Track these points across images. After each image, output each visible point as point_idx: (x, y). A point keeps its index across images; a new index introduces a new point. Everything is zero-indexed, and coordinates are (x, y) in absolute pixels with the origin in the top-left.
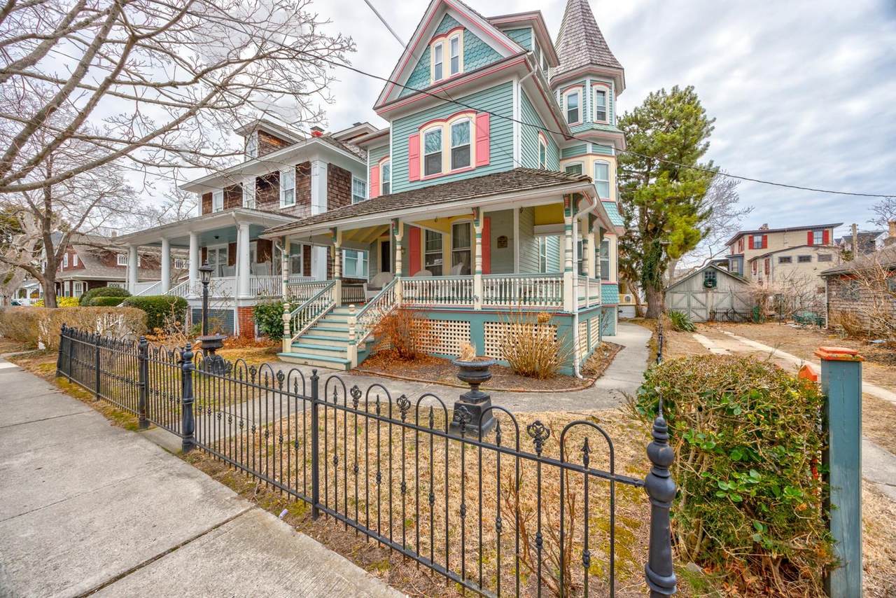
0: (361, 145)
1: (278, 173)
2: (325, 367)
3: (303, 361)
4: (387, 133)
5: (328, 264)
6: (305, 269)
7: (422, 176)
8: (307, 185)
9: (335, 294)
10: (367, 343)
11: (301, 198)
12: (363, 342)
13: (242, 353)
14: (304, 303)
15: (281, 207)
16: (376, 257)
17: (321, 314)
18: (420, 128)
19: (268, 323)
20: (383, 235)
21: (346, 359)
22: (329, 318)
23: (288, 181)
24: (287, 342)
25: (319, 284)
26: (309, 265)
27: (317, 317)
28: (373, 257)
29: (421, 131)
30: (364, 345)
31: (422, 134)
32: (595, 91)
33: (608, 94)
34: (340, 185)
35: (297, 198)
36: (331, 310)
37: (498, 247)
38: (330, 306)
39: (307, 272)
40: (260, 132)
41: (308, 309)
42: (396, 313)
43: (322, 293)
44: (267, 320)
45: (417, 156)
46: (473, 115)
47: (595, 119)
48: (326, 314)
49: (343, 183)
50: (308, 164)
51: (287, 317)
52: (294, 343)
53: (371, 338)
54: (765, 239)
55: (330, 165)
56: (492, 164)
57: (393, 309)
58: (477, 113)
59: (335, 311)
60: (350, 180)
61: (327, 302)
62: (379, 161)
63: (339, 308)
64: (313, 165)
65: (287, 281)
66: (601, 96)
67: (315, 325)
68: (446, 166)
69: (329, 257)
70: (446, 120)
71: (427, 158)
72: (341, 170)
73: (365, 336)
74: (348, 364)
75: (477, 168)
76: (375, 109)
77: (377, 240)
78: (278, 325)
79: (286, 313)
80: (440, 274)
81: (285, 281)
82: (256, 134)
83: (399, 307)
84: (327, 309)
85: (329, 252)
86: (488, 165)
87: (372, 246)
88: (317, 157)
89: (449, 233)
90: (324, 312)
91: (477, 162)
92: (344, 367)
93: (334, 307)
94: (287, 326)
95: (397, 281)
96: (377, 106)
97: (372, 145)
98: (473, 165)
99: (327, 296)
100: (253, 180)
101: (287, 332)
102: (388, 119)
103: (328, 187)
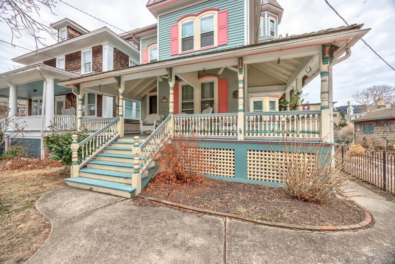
0: (136, 35)
1: (80, 52)
2: (110, 194)
3: (88, 187)
4: (155, 27)
5: (114, 110)
6: (98, 112)
7: (180, 52)
8: (100, 60)
9: (120, 128)
10: (150, 169)
11: (96, 68)
12: (147, 169)
13: (39, 175)
14: (92, 134)
15: (82, 74)
16: (146, 106)
17: (107, 143)
18: (179, 20)
19: (58, 152)
20: (151, 91)
21: (130, 185)
22: (114, 146)
23: (87, 58)
24: (75, 169)
25: (107, 121)
26: (101, 110)
27: (104, 146)
28: (144, 106)
29: (179, 22)
30: (147, 172)
31: (180, 24)
32: (269, 21)
33: (275, 22)
34: (121, 62)
35: (93, 68)
36: (116, 140)
37: (234, 98)
38: (115, 137)
39: (100, 114)
40: (68, 27)
41: (96, 139)
42: (170, 142)
43: (108, 127)
44: (56, 149)
45: (176, 39)
46: (216, 12)
47: (269, 35)
48: (112, 143)
49: (123, 61)
50: (101, 47)
51: (75, 147)
52: (81, 169)
53: (153, 164)
54: (309, 108)
55: (115, 49)
56: (229, 44)
57: (168, 140)
58: (218, 11)
59: (119, 141)
60: (128, 60)
61: (112, 134)
62: (148, 47)
63: (122, 138)
64: (104, 47)
65: (82, 118)
66: (272, 23)
67: (101, 152)
68: (197, 46)
69: (114, 102)
70: (197, 15)
71: (184, 40)
72: (122, 53)
73: (147, 164)
74: (133, 192)
75: (219, 46)
76: (147, 6)
77: (146, 95)
78: (68, 153)
79: (75, 143)
80: (193, 113)
81: (80, 118)
82: (66, 28)
83: (172, 138)
84: (112, 139)
85: (114, 100)
86: (226, 45)
87: (143, 99)
88: (107, 42)
89: (199, 88)
90: (110, 141)
91: (219, 42)
92: (129, 196)
93: (118, 137)
94: (75, 154)
95: (170, 118)
96: (149, 4)
97: (144, 36)
98: (216, 44)
99: (112, 129)
100: (63, 57)
101: (75, 160)
102: (156, 15)
103: (114, 62)
